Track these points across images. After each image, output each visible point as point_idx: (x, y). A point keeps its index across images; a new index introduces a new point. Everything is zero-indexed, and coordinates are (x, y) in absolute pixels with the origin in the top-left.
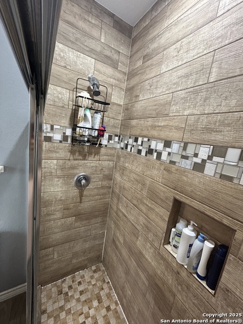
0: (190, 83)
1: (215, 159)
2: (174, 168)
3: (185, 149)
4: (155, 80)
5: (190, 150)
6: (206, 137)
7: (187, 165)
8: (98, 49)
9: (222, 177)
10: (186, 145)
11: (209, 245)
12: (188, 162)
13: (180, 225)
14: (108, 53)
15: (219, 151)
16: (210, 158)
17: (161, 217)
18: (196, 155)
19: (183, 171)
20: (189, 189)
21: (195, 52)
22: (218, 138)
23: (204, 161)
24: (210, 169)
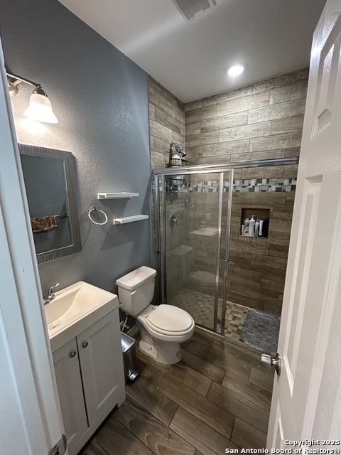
0: (240, 151)
1: (258, 184)
2: (239, 194)
3: (243, 183)
4: (215, 145)
5: (246, 183)
6: (253, 176)
7: (246, 190)
8: (172, 122)
9: (262, 191)
10: (243, 181)
11: (261, 222)
12: (246, 189)
13: (247, 221)
14: (176, 124)
15: (259, 181)
16: (256, 184)
17: (236, 222)
18: (250, 185)
19: (244, 194)
20: (249, 201)
21: (240, 136)
22: (258, 176)
23: (254, 187)
24: (257, 189)
